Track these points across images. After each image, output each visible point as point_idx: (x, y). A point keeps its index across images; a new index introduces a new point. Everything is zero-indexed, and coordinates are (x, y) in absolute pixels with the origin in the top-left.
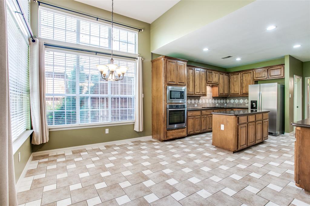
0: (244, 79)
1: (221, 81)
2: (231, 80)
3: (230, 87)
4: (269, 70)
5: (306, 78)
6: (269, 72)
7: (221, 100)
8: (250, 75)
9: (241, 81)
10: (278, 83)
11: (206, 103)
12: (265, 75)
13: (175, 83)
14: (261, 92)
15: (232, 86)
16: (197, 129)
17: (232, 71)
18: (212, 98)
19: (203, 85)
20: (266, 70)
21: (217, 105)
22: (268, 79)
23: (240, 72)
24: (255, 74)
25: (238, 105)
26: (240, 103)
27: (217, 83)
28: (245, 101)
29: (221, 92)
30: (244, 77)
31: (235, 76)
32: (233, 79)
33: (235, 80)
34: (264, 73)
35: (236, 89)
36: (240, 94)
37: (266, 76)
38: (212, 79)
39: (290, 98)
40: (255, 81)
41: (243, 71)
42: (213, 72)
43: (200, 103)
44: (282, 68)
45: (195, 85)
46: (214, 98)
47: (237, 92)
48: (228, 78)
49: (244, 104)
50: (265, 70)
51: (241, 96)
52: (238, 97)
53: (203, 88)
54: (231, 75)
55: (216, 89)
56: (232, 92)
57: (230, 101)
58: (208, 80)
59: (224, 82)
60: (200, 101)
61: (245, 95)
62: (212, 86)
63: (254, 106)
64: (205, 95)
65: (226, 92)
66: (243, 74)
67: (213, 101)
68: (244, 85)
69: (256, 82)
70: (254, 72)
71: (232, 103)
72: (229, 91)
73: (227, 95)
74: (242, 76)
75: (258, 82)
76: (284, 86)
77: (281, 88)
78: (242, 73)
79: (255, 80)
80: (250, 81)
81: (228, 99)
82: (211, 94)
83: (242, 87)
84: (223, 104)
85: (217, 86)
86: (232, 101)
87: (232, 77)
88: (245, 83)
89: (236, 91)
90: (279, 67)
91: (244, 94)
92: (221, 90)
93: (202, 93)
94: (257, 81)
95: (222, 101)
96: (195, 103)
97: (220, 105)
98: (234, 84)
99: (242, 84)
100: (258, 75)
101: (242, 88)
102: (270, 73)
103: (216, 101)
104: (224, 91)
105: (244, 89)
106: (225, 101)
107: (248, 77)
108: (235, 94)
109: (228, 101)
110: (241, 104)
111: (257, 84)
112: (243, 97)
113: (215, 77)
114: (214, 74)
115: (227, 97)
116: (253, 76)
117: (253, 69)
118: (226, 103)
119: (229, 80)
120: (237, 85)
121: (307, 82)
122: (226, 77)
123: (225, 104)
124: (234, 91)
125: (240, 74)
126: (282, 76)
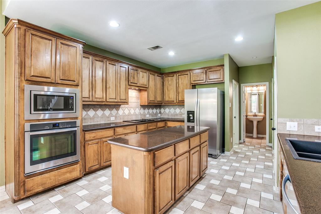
0: (180, 83)
1: (152, 83)
2: (165, 83)
3: (163, 92)
4: (207, 72)
5: (242, 85)
6: (207, 73)
7: (153, 109)
8: (187, 78)
9: (176, 84)
10: (218, 88)
11: (130, 114)
12: (203, 78)
13: (49, 80)
14: (199, 100)
15: (166, 90)
16: (106, 160)
17: (167, 71)
18: (140, 106)
19: (121, 88)
20: (205, 72)
21: (148, 116)
22: (206, 83)
23: (175, 72)
24: (193, 76)
25: (174, 116)
26: (176, 113)
27: (146, 86)
28: (181, 111)
29: (152, 98)
30: (180, 79)
31: (170, 78)
32: (167, 82)
33: (170, 83)
34: (202, 75)
35: (171, 95)
36: (175, 102)
37: (205, 79)
38: (138, 80)
39: (230, 108)
40: (192, 85)
41: (178, 72)
42: (140, 70)
43: (121, 114)
44: (222, 70)
45: (108, 87)
46: (143, 107)
47: (172, 99)
48: (161, 80)
49: (181, 115)
50: (203, 71)
51: (177, 104)
52: (174, 106)
53: (121, 93)
54: (166, 77)
55: (145, 94)
56: (167, 99)
57: (165, 110)
58: (131, 80)
59: (155, 85)
60: (121, 112)
61: (181, 104)
62: (140, 90)
63: (192, 118)
64: (126, 102)
65: (159, 99)
66: (179, 75)
67: (142, 111)
68: (180, 90)
69: (194, 87)
70: (192, 74)
71: (167, 113)
72: (163, 97)
73: (160, 102)
74: (177, 78)
75: (197, 86)
76: (224, 92)
77: (221, 94)
78: (177, 75)
79: (192, 83)
80: (187, 85)
81: (162, 107)
82: (139, 101)
83: (178, 92)
84: (156, 114)
85: (146, 90)
86: (167, 110)
87: (166, 79)
88: (181, 87)
89: (171, 97)
90: (218, 68)
91: (180, 102)
92: (152, 95)
93: (120, 99)
94: (195, 85)
95: (155, 111)
96: (111, 115)
97: (152, 116)
98: (169, 89)
99: (177, 88)
100: (196, 77)
101: (178, 95)
102: (209, 75)
103: (146, 111)
104: (155, 97)
105: (180, 95)
106: (158, 111)
107: (184, 80)
108: (170, 102)
109: (162, 110)
110: (177, 115)
111: (195, 88)
112: (180, 106)
113: (143, 77)
114: (141, 73)
115: (161, 105)
116: (190, 78)
117: (190, 70)
118: (160, 113)
119: (163, 83)
120: (172, 90)
121: (243, 90)
122: (158, 79)
123: (159, 115)
124: (169, 97)
125: (175, 75)
126: (222, 80)
